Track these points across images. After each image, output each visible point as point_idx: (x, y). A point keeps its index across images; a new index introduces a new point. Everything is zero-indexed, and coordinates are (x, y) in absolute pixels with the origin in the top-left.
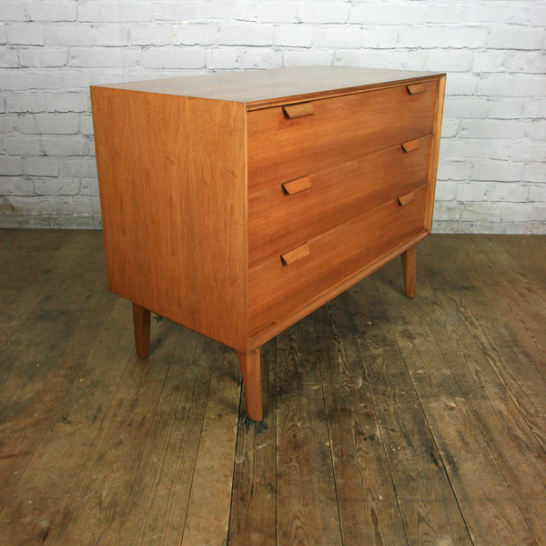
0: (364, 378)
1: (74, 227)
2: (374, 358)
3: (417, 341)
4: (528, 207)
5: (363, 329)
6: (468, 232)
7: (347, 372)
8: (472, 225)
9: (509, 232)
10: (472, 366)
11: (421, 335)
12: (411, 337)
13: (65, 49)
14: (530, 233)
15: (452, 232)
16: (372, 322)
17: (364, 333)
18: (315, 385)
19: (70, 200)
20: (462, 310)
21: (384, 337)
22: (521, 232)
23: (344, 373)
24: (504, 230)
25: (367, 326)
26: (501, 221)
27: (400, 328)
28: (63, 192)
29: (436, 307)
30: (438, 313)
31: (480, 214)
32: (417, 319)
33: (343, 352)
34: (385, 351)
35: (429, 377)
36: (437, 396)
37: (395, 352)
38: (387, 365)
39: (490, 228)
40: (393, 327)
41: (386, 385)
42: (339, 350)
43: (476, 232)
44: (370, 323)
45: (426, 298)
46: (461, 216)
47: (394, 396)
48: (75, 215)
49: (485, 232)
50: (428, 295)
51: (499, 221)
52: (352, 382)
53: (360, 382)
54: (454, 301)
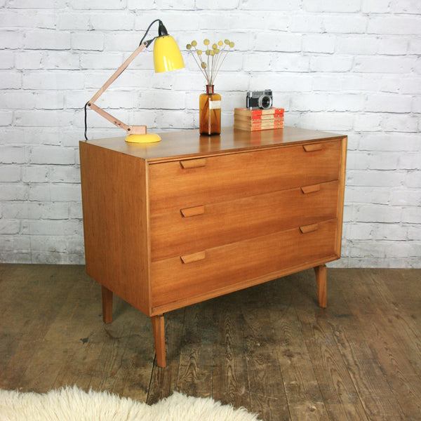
0: (247, 388)
1: (14, 262)
2: (257, 372)
3: (295, 359)
4: (407, 244)
5: (252, 349)
6: (357, 267)
7: (234, 383)
8: (360, 261)
9: (393, 266)
10: (335, 378)
11: (300, 354)
12: (290, 356)
13: (10, 111)
14: (410, 267)
15: (343, 267)
16: (261, 344)
17: (252, 352)
18: (207, 393)
19: (11, 238)
20: (338, 333)
21: (269, 356)
22: (403, 266)
23: (231, 384)
24: (389, 265)
25: (256, 346)
26: (385, 257)
27: (283, 348)
28: (5, 231)
29: (315, 331)
30: (316, 336)
31: (367, 250)
32: (298, 341)
33: (233, 368)
34: (268, 367)
35: (299, 387)
36: (302, 401)
37: (276, 368)
38: (267, 378)
39: (376, 263)
40: (277, 347)
41: (264, 393)
42: (230, 366)
43: (364, 267)
44: (259, 345)
45: (310, 324)
46: (350, 252)
47: (268, 401)
48: (15, 251)
49: (372, 267)
50: (311, 321)
51: (383, 256)
52: (236, 390)
53: (243, 390)
54: (332, 326)
